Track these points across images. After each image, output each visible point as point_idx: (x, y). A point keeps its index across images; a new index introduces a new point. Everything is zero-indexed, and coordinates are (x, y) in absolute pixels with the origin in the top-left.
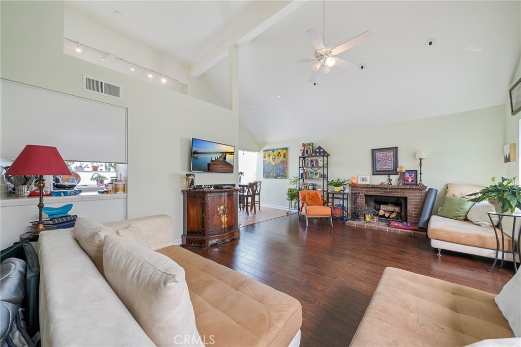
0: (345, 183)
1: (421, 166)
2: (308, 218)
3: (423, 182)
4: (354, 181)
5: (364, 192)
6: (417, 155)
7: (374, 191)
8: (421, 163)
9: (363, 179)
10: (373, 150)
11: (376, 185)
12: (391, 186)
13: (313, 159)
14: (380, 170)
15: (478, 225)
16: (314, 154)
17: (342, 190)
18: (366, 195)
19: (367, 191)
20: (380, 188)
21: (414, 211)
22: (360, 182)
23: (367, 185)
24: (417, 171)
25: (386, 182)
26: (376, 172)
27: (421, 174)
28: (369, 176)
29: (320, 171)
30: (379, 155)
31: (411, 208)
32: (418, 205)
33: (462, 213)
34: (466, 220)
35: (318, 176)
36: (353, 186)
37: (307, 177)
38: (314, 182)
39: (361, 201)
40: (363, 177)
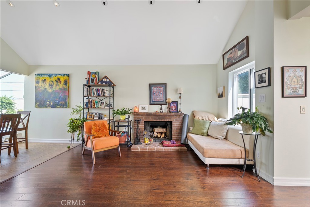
0: (129, 112)
1: (180, 99)
2: (95, 153)
3: (181, 110)
4: (136, 110)
5: (144, 119)
6: (178, 90)
7: (151, 118)
8: (180, 96)
9: (143, 108)
10: (150, 85)
11: (153, 113)
12: (162, 114)
13: (100, 88)
14: (155, 100)
15: (217, 139)
16: (100, 83)
17: (126, 119)
18: (145, 122)
19: (146, 118)
20: (155, 115)
21: (177, 131)
22: (141, 111)
23: (147, 113)
24: (177, 102)
25: (159, 111)
26: (152, 103)
27: (180, 104)
28: (147, 106)
29: (107, 101)
30: (154, 89)
31: (175, 129)
32: (178, 127)
33: (205, 131)
34: (208, 135)
35: (103, 106)
36: (135, 114)
37: (93, 107)
38: (99, 112)
39: (141, 126)
40: (143, 106)
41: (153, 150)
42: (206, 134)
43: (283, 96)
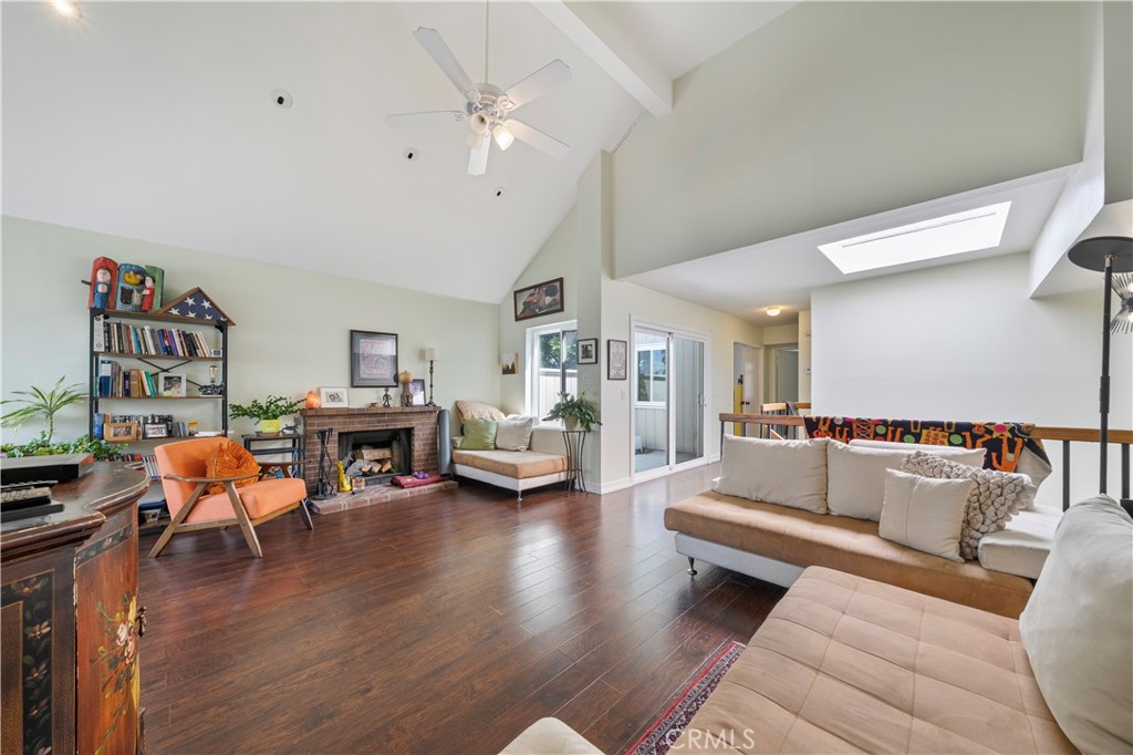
0: (295, 408)
1: (431, 373)
3: (434, 400)
4: (315, 401)
5: (339, 426)
6: (427, 354)
7: (360, 423)
8: (431, 368)
9: (333, 397)
10: (352, 332)
11: (359, 409)
12: (389, 411)
13: (174, 328)
14: (366, 376)
15: (517, 450)
16: (175, 312)
17: (288, 428)
18: (340, 434)
19: (345, 423)
20: (365, 415)
21: (424, 450)
22: (325, 404)
23: (348, 409)
24: (423, 381)
25: (381, 403)
26: (355, 383)
27: (431, 386)
28: (345, 391)
29: (206, 374)
30: (366, 346)
31: (419, 446)
32: (427, 439)
33: (490, 440)
34: (496, 448)
35: (182, 390)
36: (308, 413)
39: (333, 447)
40: (333, 391)
41: (384, 500)
42: (492, 447)
43: (609, 378)
